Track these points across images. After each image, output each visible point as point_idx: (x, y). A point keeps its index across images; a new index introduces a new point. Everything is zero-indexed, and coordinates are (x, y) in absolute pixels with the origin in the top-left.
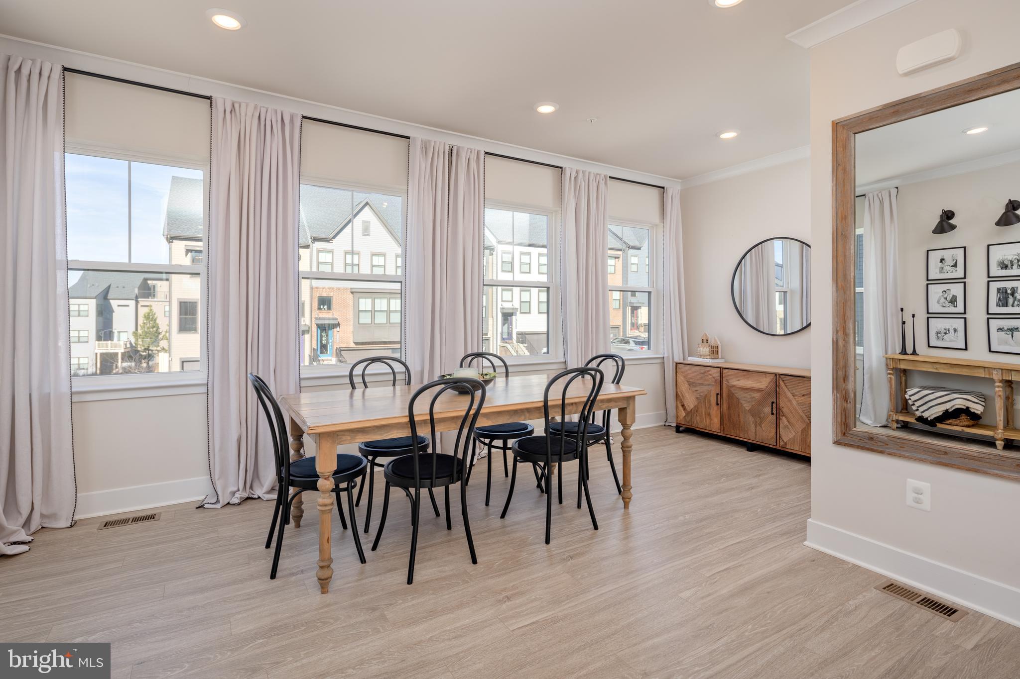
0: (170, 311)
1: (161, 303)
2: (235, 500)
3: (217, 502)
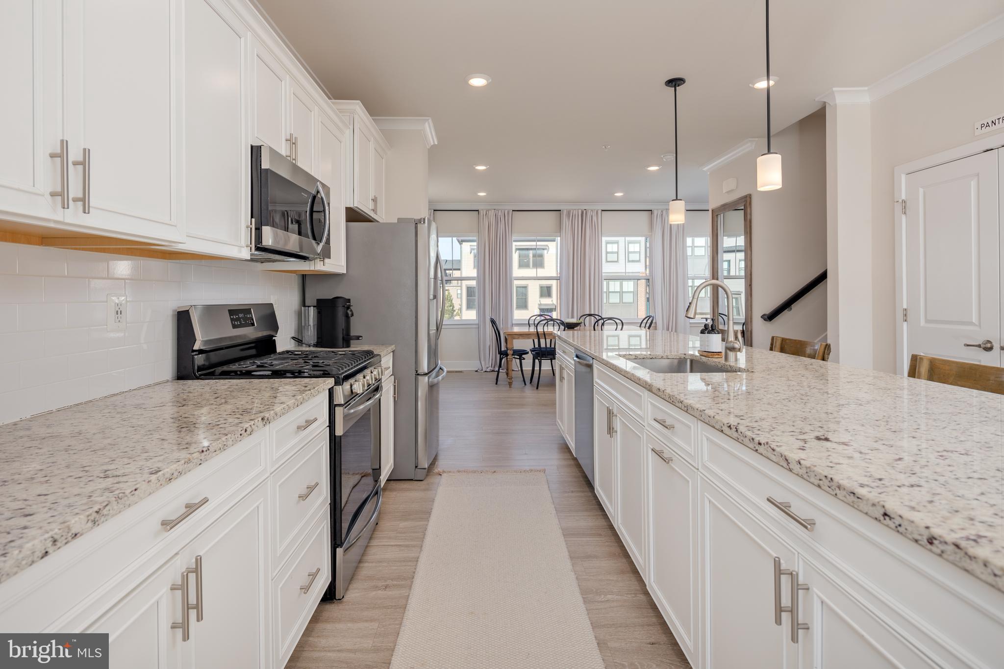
0: (461, 294)
1: (455, 287)
2: (488, 370)
3: (482, 370)
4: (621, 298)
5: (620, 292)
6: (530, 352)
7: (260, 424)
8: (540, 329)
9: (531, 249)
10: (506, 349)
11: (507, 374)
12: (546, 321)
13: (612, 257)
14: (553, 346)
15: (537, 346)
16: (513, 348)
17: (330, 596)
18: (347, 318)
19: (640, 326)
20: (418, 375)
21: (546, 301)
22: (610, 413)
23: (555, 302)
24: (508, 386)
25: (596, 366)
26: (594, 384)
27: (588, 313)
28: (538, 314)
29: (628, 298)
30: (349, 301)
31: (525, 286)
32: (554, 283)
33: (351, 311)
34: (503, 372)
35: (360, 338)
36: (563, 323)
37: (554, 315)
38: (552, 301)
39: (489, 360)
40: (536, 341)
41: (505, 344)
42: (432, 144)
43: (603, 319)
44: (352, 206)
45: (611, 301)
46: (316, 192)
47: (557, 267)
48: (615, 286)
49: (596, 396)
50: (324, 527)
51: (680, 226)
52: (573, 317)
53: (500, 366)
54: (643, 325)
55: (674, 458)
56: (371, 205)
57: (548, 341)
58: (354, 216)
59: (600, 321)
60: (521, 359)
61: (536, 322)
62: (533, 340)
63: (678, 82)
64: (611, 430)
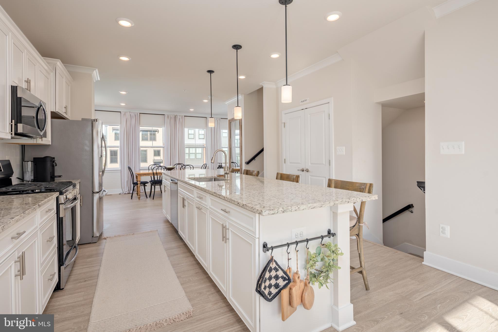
2: (126, 193)
3: (123, 193)
4: (196, 156)
5: (195, 153)
6: (149, 182)
7: (38, 207)
8: (155, 171)
9: (149, 131)
10: (136, 182)
11: (137, 194)
12: (158, 167)
13: (191, 136)
14: (161, 179)
15: (153, 179)
16: (140, 181)
17: (58, 288)
18: (53, 167)
19: (201, 168)
20: (94, 193)
21: (157, 158)
22: (184, 200)
23: (162, 158)
24: (138, 199)
25: (179, 183)
26: (178, 190)
27: (178, 163)
28: (153, 164)
29: (199, 156)
30: (54, 158)
31: (146, 150)
32: (162, 149)
33: (55, 163)
34: (135, 194)
35: (61, 177)
36: (166, 168)
37: (162, 165)
38: (161, 158)
39: (127, 187)
40: (152, 177)
41: (136, 179)
42: (97, 80)
43: (185, 165)
44: (54, 111)
45: (191, 158)
46: (40, 105)
47: (163, 140)
48: (193, 150)
49: (179, 195)
50: (55, 257)
51: (212, 128)
52: (171, 165)
53: (133, 190)
54: (203, 168)
55: (203, 208)
56: (64, 110)
57: (159, 176)
58: (55, 116)
59: (183, 166)
60: (145, 186)
61: (152, 168)
62: (151, 176)
63: (212, 72)
64: (184, 206)
